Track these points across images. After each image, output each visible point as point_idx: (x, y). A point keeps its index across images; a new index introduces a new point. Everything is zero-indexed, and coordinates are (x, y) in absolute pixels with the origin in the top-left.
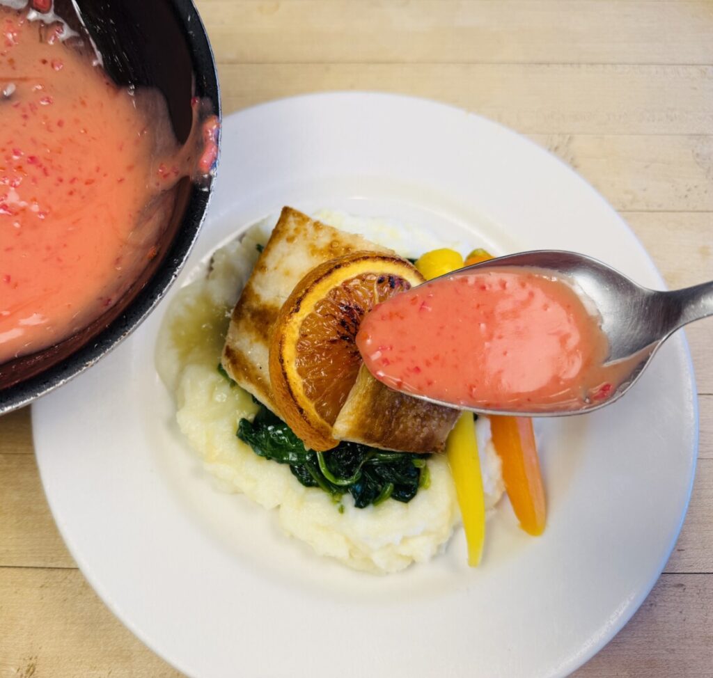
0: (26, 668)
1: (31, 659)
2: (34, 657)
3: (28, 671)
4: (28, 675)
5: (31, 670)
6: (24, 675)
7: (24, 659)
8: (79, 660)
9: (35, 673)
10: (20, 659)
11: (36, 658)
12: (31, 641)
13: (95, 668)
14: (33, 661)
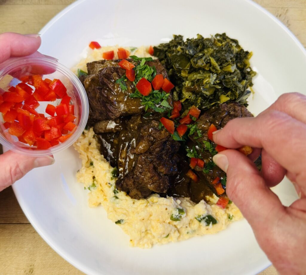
0: (29, 270)
1: (31, 266)
2: (32, 265)
3: (30, 271)
4: (30, 273)
5: (32, 271)
6: (28, 273)
7: (28, 266)
8: (54, 266)
9: (33, 272)
10: (26, 266)
11: (33, 265)
12: (30, 258)
13: (62, 269)
14: (32, 267)
